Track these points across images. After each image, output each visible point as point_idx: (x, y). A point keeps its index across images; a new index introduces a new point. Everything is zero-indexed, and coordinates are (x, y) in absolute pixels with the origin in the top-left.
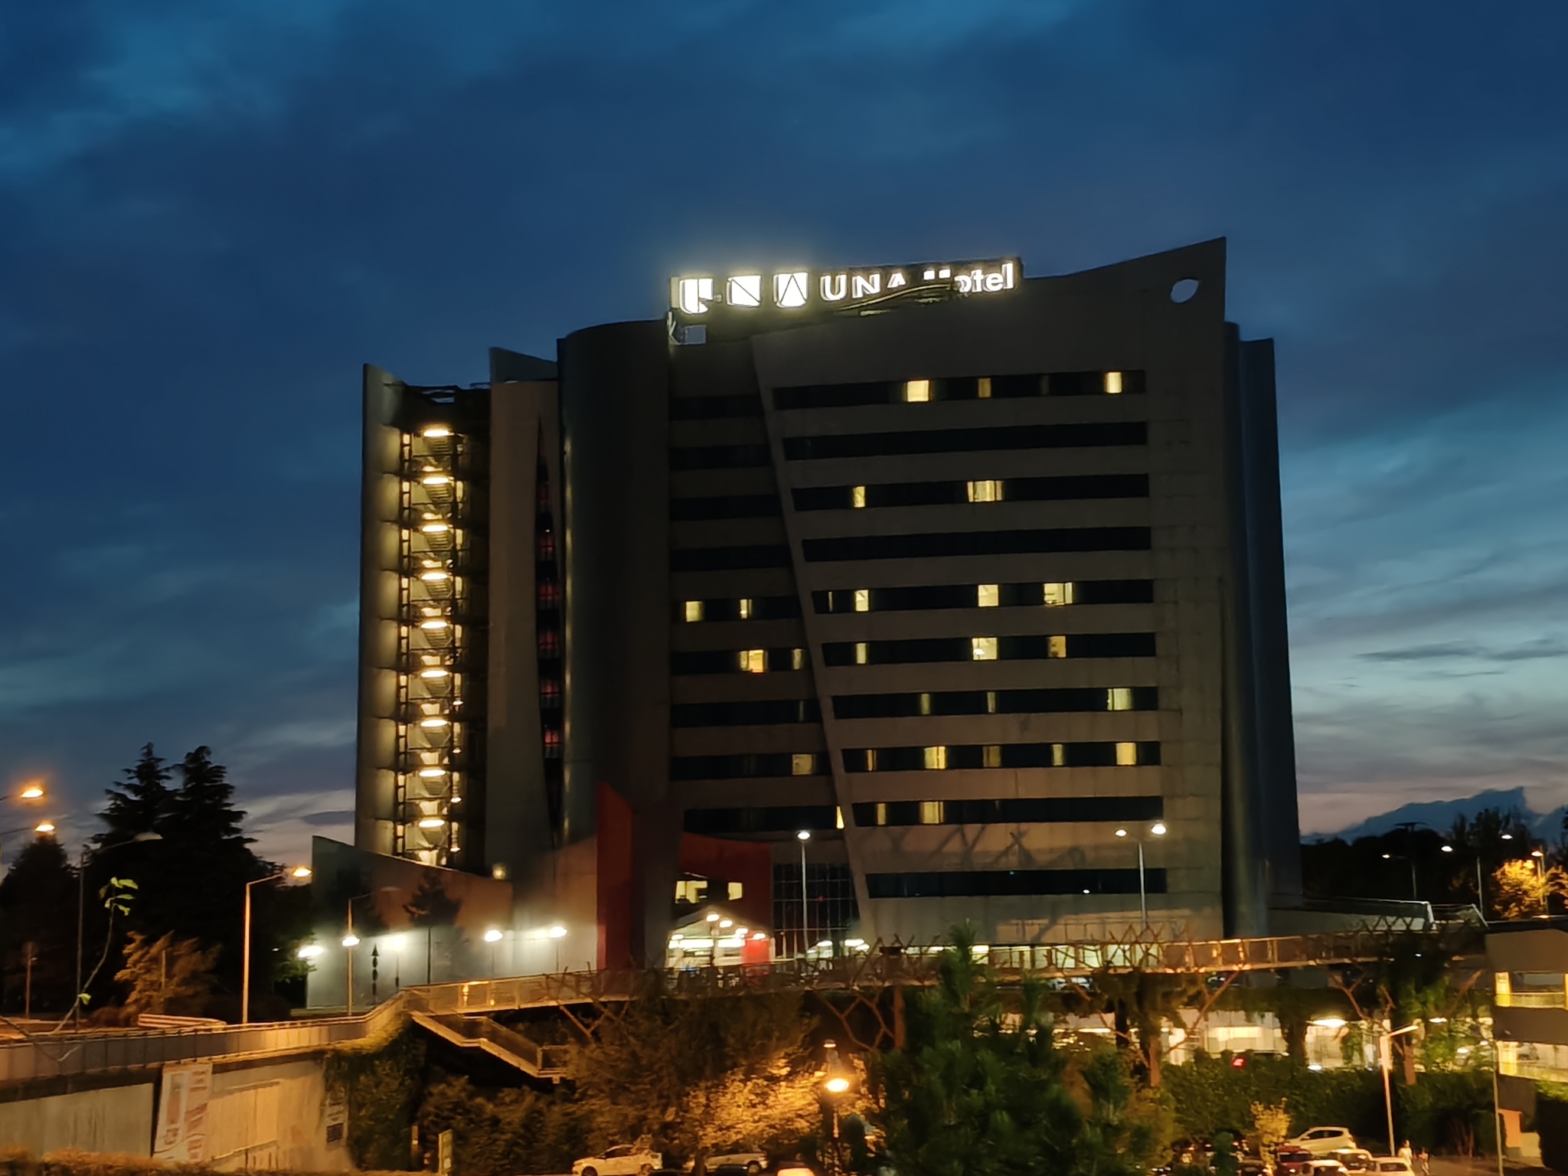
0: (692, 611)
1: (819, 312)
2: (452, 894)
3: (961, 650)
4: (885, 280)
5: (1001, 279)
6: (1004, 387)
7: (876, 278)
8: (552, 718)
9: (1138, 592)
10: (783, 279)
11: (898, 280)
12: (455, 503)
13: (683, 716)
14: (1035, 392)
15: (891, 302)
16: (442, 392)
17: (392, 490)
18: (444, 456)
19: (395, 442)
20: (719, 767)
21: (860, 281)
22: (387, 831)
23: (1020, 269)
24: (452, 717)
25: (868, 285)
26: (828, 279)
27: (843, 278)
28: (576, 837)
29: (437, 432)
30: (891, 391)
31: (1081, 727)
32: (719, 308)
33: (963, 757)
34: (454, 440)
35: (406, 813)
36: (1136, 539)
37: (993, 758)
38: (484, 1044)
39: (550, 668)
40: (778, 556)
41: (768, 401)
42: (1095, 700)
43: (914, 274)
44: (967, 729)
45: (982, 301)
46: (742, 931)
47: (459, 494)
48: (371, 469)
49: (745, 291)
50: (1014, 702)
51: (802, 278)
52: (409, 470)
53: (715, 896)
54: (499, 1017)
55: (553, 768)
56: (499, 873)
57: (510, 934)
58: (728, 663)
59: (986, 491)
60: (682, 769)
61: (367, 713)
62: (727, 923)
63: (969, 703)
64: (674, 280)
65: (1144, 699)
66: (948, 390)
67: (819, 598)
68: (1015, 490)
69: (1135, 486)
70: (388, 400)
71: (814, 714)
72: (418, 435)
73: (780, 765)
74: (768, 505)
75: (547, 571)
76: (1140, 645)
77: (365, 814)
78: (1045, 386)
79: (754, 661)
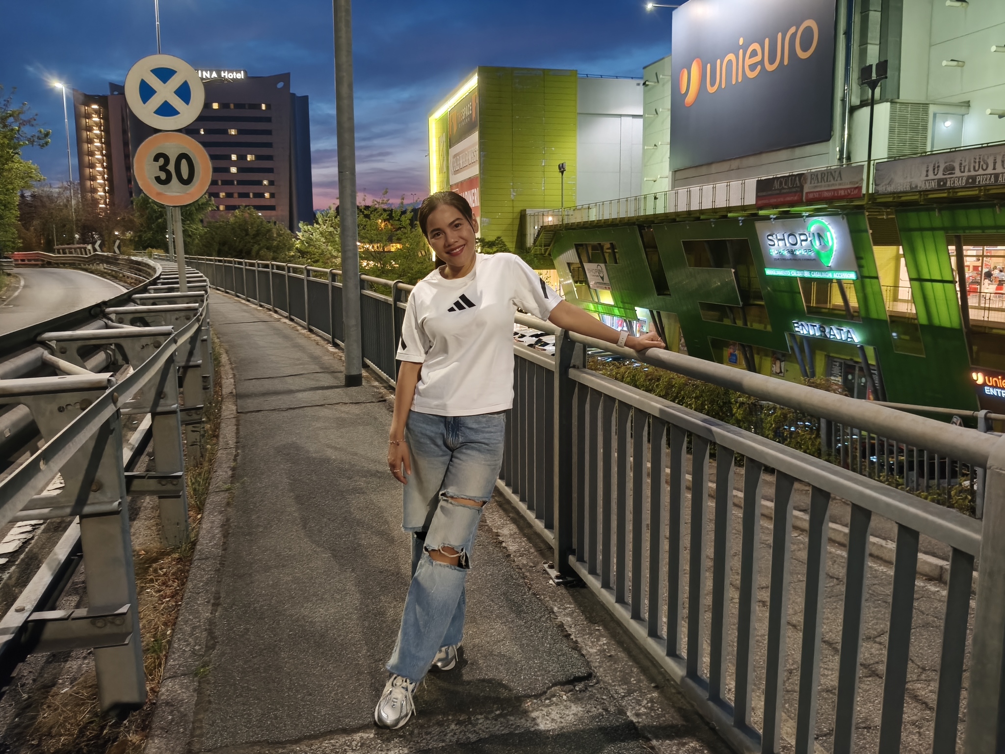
3: (228, 170)
4: (211, 74)
5: (240, 76)
6: (237, 106)
7: (208, 73)
8: (129, 181)
9: (270, 158)
11: (214, 74)
12: (101, 125)
14: (245, 108)
15: (212, 81)
16: (95, 96)
17: (84, 121)
18: (97, 112)
19: (83, 109)
21: (204, 73)
23: (244, 73)
24: (105, 180)
25: (207, 75)
29: (95, 106)
30: (209, 105)
31: (257, 189)
33: (229, 195)
34: (100, 109)
35: (95, 203)
36: (269, 145)
37: (236, 195)
42: (260, 183)
43: (218, 73)
44: (230, 189)
45: (235, 82)
47: (102, 123)
48: (78, 117)
50: (240, 183)
52: (88, 116)
55: (131, 193)
59: (233, 132)
61: (82, 178)
63: (230, 183)
65: (271, 183)
66: (224, 106)
68: (240, 132)
69: (268, 132)
70: (81, 98)
72: (90, 107)
76: (270, 170)
78: (247, 107)
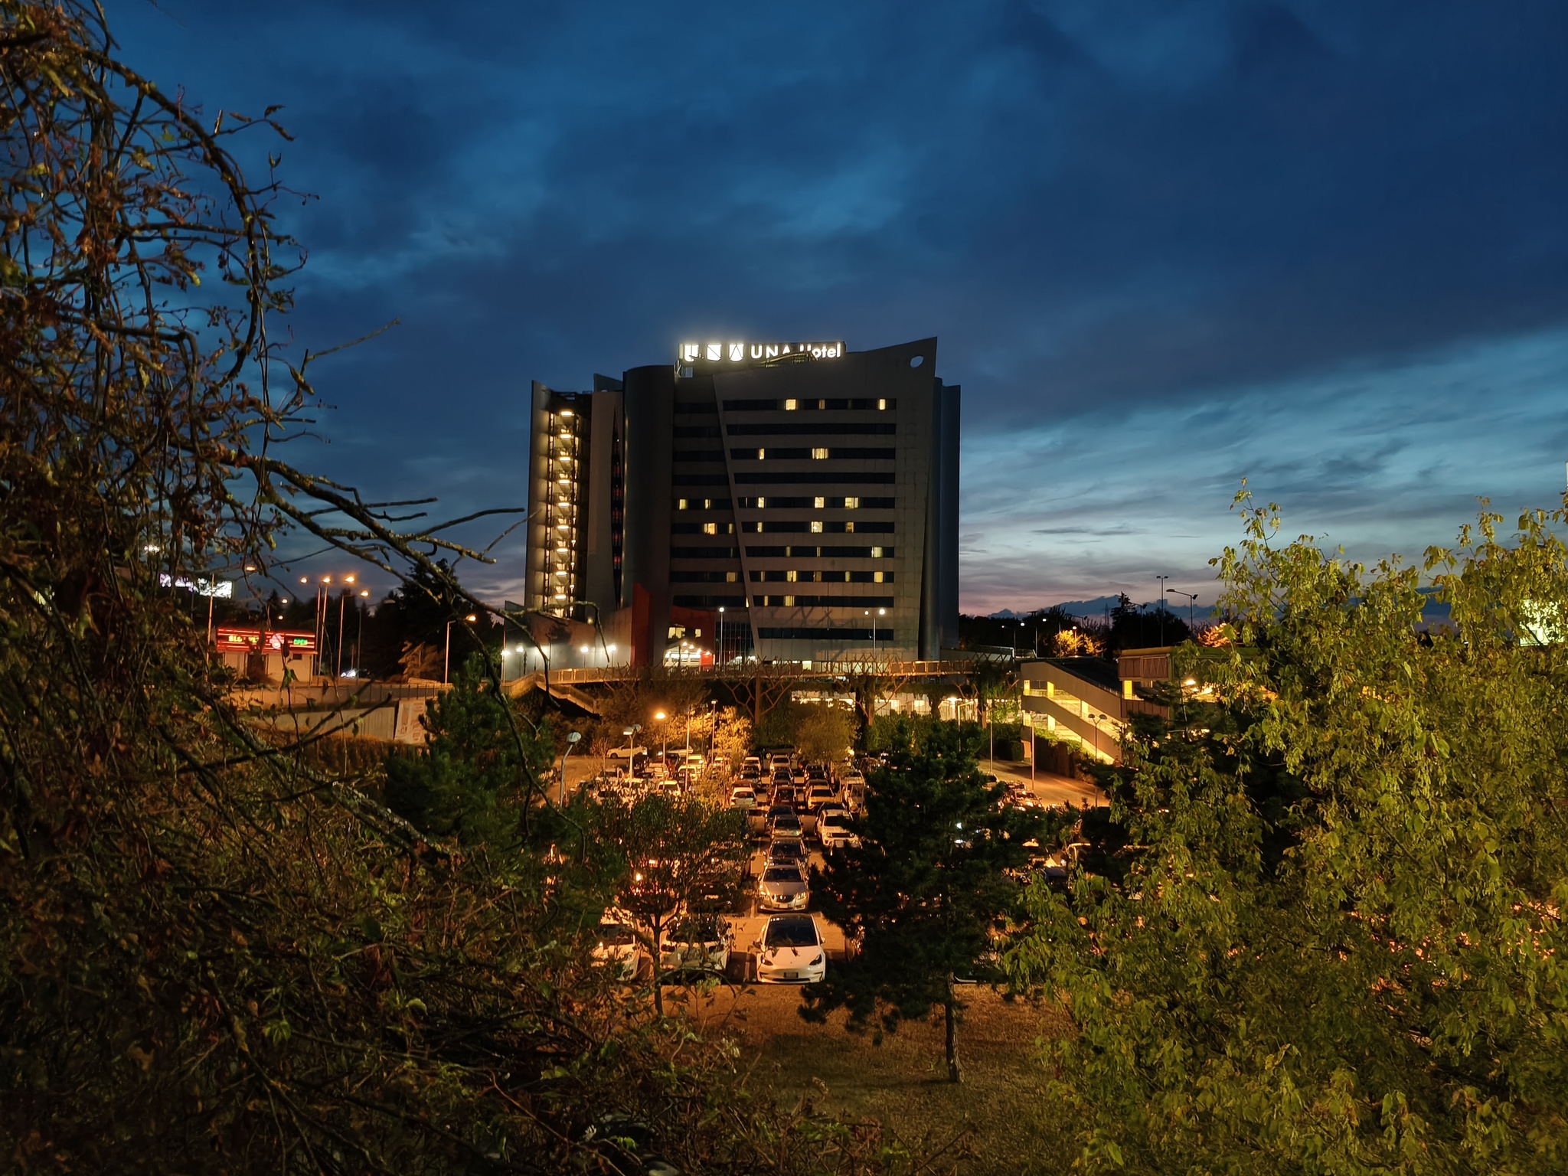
0: (682, 504)
1: (748, 363)
2: (567, 630)
3: (805, 527)
4: (781, 350)
5: (834, 352)
6: (832, 404)
7: (776, 348)
8: (617, 551)
9: (888, 503)
10: (732, 347)
11: (787, 350)
12: (574, 448)
13: (676, 552)
14: (845, 407)
15: (783, 362)
16: (570, 394)
17: (545, 440)
18: (569, 424)
19: (546, 418)
20: (694, 577)
21: (769, 350)
22: (539, 600)
23: (844, 346)
24: (571, 548)
25: (772, 352)
26: (753, 348)
27: (760, 348)
28: (626, 605)
29: (567, 414)
30: (778, 404)
31: (858, 564)
32: (701, 360)
33: (805, 576)
34: (575, 418)
35: (549, 591)
36: (888, 478)
37: (818, 577)
38: (569, 697)
39: (617, 527)
40: (723, 480)
41: (720, 407)
42: (865, 552)
43: (794, 348)
44: (807, 564)
45: (825, 362)
46: (699, 650)
47: (577, 443)
48: (535, 431)
49: (714, 353)
50: (828, 552)
51: (741, 346)
52: (554, 431)
53: (689, 635)
54: (576, 686)
55: (617, 574)
56: (590, 621)
57: (594, 649)
58: (698, 529)
59: (820, 454)
60: (675, 577)
61: (531, 544)
62: (692, 647)
63: (809, 552)
64: (681, 346)
65: (888, 552)
66: (806, 404)
67: (741, 501)
68: (834, 454)
69: (889, 454)
70: (544, 398)
71: (737, 554)
72: (557, 414)
73: (720, 577)
74: (719, 456)
75: (616, 482)
76: (888, 528)
77: (530, 591)
78: (850, 404)
79: (711, 529)
